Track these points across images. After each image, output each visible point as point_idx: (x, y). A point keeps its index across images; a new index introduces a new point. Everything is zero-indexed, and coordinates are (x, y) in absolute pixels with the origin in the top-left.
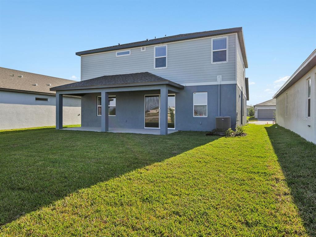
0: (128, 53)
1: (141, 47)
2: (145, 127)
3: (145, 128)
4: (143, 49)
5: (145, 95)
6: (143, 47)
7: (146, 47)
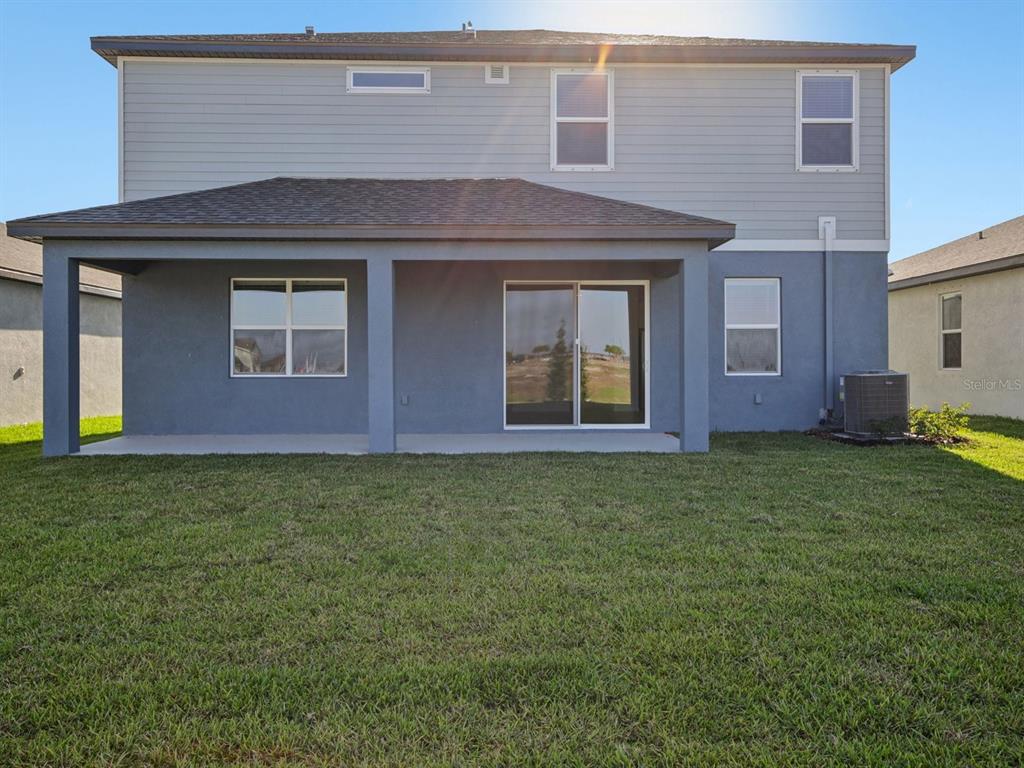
0: (418, 81)
1: (488, 66)
2: (508, 423)
3: (507, 428)
4: (497, 73)
5: (506, 282)
6: (497, 64)
7: (510, 68)
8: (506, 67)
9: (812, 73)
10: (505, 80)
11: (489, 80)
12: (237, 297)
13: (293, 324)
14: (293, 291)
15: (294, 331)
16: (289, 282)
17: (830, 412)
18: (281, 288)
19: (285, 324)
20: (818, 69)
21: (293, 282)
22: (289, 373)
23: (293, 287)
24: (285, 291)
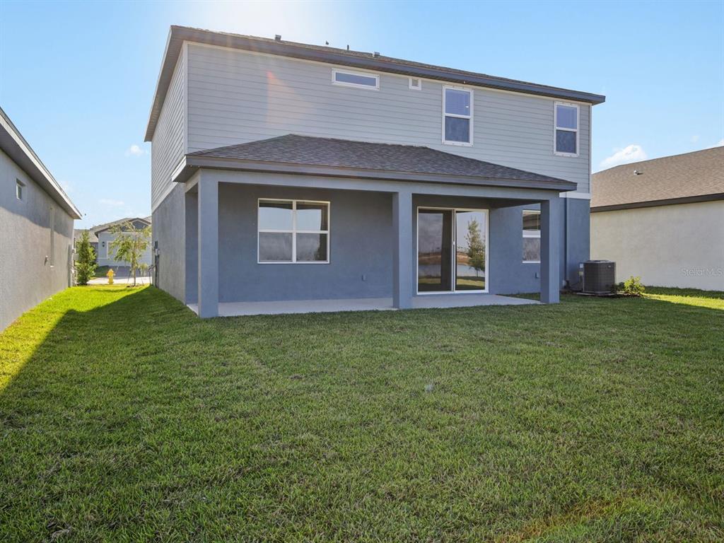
0: (372, 82)
1: (411, 78)
2: (419, 291)
3: (418, 293)
4: (415, 84)
5: (418, 207)
6: (416, 78)
7: (422, 81)
8: (420, 80)
9: (561, 104)
10: (419, 88)
11: (411, 87)
12: (262, 212)
13: (297, 229)
14: (297, 209)
15: (298, 234)
16: (294, 202)
17: (568, 282)
18: (289, 206)
19: (292, 229)
20: (563, 102)
21: (297, 202)
22: (294, 261)
23: (297, 205)
24: (292, 209)
